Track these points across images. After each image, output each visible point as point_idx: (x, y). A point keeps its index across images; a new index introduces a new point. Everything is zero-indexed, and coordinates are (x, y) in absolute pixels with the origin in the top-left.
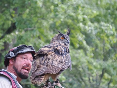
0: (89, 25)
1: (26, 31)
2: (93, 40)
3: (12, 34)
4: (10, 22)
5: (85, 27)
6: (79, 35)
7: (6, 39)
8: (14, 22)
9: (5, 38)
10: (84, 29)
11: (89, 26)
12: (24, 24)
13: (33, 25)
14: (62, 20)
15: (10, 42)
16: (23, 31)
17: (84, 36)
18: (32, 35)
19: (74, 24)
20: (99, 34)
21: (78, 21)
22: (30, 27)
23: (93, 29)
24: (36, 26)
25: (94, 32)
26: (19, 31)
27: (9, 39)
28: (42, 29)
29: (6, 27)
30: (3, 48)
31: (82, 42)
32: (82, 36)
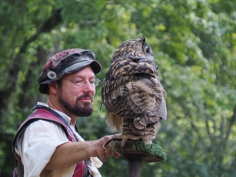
0: (209, 18)
1: (82, 26)
2: (217, 47)
3: (54, 32)
4: (50, 9)
5: (200, 21)
6: (189, 36)
7: (41, 43)
8: (57, 7)
9: (40, 40)
10: (198, 25)
11: (210, 19)
12: (79, 11)
13: (96, 16)
14: (154, 6)
15: (49, 47)
16: (76, 26)
17: (198, 39)
18: (93, 36)
19: (179, 14)
20: (228, 35)
21: (187, 9)
22: (89, 19)
23: (217, 25)
24: (103, 16)
25: (219, 33)
26: (67, 27)
27: (46, 43)
28: (114, 22)
29: (41, 17)
30: (35, 59)
31: (194, 51)
32: (195, 40)
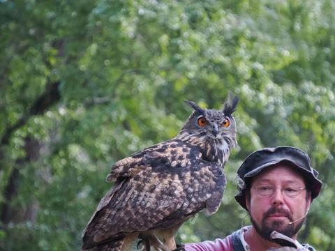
0: (268, 92)
1: (89, 106)
2: (281, 133)
3: (49, 114)
4: (44, 82)
5: (256, 96)
6: (241, 118)
7: (30, 130)
8: (54, 80)
9: (29, 126)
10: (253, 101)
11: (270, 93)
12: (85, 84)
13: (109, 90)
14: (191, 75)
15: (42, 136)
16: (80, 106)
17: (254, 122)
18: (105, 119)
19: (226, 86)
20: (296, 115)
21: (238, 79)
22: (100, 96)
23: (280, 100)
24: (118, 91)
25: (283, 112)
26: (68, 107)
27: (38, 129)
28: (134, 100)
29: (31, 94)
30: (23, 154)
31: (249, 139)
32: (250, 123)
